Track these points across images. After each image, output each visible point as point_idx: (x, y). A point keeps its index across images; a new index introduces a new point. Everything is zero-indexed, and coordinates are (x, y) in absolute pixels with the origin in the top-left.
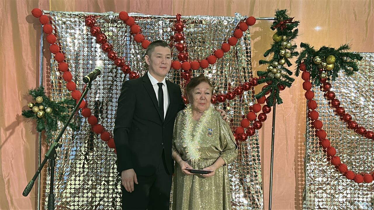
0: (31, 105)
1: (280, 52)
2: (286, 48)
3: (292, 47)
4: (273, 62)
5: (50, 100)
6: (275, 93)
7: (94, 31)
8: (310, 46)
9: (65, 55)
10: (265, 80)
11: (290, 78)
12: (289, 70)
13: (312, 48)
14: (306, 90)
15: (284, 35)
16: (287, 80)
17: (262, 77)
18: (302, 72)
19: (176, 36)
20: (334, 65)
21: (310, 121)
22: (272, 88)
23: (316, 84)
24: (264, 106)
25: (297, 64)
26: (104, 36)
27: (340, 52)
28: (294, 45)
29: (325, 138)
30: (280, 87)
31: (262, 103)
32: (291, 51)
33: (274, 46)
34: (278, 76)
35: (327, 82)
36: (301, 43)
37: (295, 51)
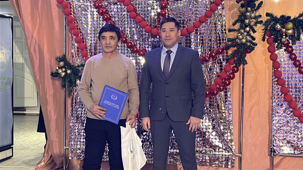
0: (58, 68)
1: (244, 21)
2: (251, 18)
3: (256, 16)
4: (240, 29)
5: (71, 64)
6: (241, 55)
7: (100, 12)
8: (274, 15)
9: (81, 31)
10: (233, 46)
11: (253, 43)
12: (253, 36)
13: (276, 16)
14: (270, 52)
15: (249, 7)
16: (251, 45)
17: (233, 43)
18: (267, 37)
19: (161, 12)
20: (293, 31)
21: (275, 79)
22: (239, 52)
23: (279, 48)
24: (233, 67)
25: (264, 31)
26: (108, 15)
27: (299, 19)
28: (259, 15)
29: (287, 93)
30: (247, 51)
31: (232, 65)
32: (256, 20)
33: (240, 16)
34: (244, 42)
35: (290, 46)
36: (266, 13)
37: (260, 20)
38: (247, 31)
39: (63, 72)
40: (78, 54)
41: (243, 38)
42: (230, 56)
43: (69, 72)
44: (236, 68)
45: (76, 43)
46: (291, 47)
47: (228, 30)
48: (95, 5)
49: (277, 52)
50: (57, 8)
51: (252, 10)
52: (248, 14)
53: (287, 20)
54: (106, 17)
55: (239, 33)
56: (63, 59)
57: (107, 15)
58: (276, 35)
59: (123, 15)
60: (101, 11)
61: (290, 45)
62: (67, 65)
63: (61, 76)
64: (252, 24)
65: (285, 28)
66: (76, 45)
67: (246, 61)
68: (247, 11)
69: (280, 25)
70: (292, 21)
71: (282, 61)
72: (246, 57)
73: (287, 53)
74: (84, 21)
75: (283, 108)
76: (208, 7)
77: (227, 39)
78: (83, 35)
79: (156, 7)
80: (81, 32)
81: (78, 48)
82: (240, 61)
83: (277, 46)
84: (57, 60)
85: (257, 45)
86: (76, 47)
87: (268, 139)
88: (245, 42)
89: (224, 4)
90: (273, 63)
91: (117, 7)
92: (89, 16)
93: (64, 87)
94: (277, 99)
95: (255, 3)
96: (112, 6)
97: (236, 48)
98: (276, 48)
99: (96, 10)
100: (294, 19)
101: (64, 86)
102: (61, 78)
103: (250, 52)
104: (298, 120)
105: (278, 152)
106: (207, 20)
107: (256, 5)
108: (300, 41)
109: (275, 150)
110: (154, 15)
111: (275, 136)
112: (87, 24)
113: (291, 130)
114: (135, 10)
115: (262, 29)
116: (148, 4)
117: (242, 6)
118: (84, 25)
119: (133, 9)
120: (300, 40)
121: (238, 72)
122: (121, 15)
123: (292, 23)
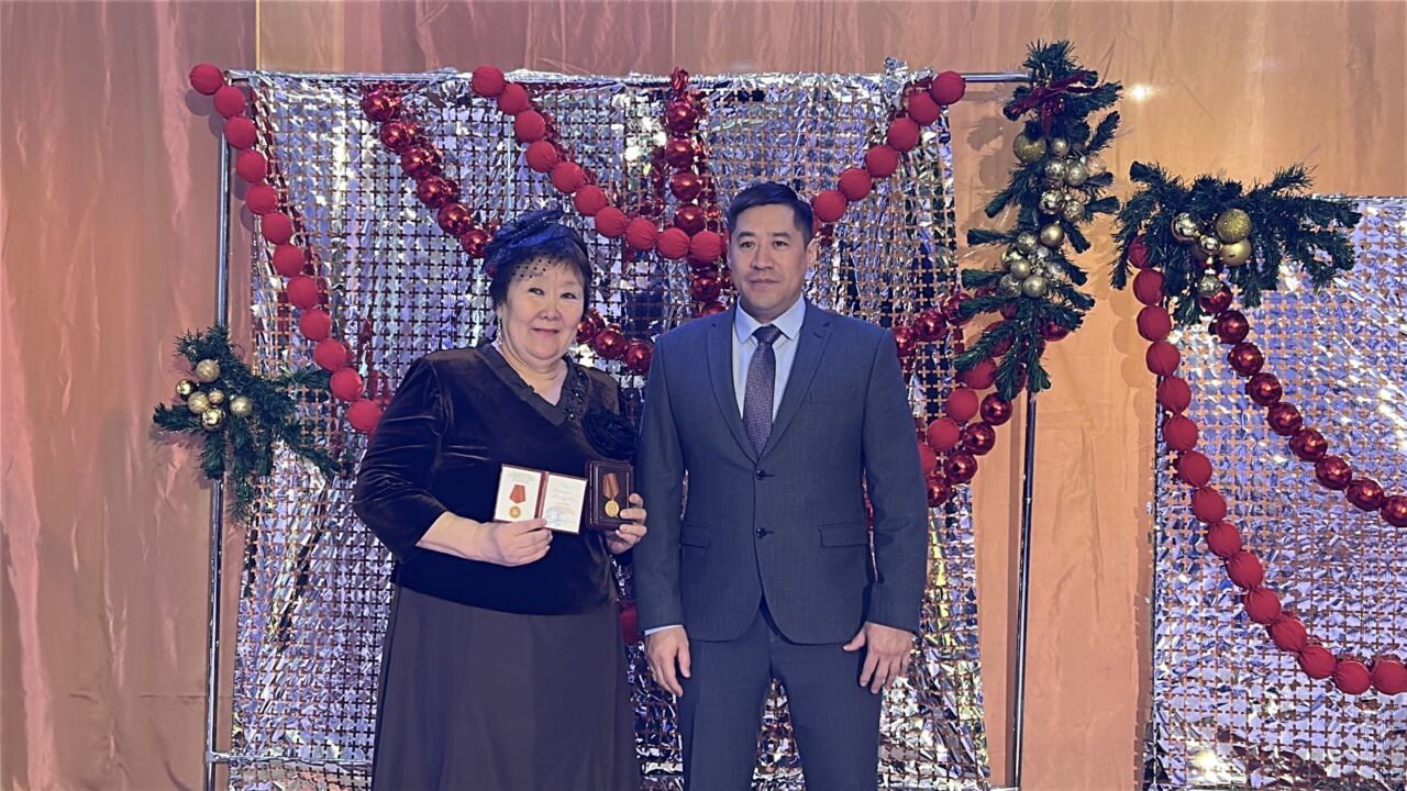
0: (187, 388)
1: (1040, 198)
2: (1067, 183)
3: (1088, 179)
4: (1018, 234)
5: (249, 372)
6: (1024, 348)
7: (391, 135)
8: (1167, 176)
9: (298, 219)
10: (987, 304)
11: (1076, 293)
12: (1075, 263)
13: (1175, 181)
14: (1148, 339)
15: (1059, 136)
16: (1069, 303)
17: (986, 292)
18: (1137, 271)
19: (669, 146)
20: (1249, 244)
21: (1168, 454)
22: (1014, 331)
23: (1186, 318)
24: (988, 397)
25: (1122, 242)
26: (427, 154)
27: (1276, 194)
28: (1100, 171)
29: (1221, 520)
30: (1050, 327)
31: (980, 388)
32: (1087, 193)
33: (1020, 178)
34: (1036, 289)
35: (1232, 311)
36: (1133, 166)
37: (1104, 196)
38: (1049, 242)
39: (212, 405)
40: (283, 326)
41: (1032, 273)
42: (974, 349)
43: (240, 405)
44: (1001, 405)
45: (273, 273)
46: (1239, 316)
47: (968, 236)
48: (366, 106)
49: (1174, 338)
50: (187, 112)
51: (1071, 153)
52: (1057, 167)
53: (1224, 198)
54: (417, 160)
55: (1015, 249)
56: (214, 346)
57: (424, 154)
58: (1177, 261)
59: (494, 154)
60: (396, 134)
61: (1235, 306)
62: (235, 376)
63: (203, 427)
64: (1074, 210)
65: (1216, 234)
66: (275, 282)
67: (1045, 374)
68: (1051, 155)
69: (1192, 221)
70: (1244, 205)
71: (1198, 378)
72: (1043, 356)
73: (1219, 340)
74: (318, 176)
75: (1201, 584)
76: (879, 132)
77: (963, 272)
78: (307, 237)
79: (647, 124)
80: (298, 226)
81: (283, 297)
82: (1020, 373)
83: (1176, 310)
84: (183, 352)
85: (1093, 305)
86: (274, 293)
87: (1137, 720)
88: (1041, 288)
89: (946, 119)
90: (1157, 386)
91: (470, 117)
92: (340, 154)
93: (217, 477)
94: (1174, 542)
95: (1086, 119)
96: (449, 113)
97: (997, 316)
98: (1172, 317)
99: (373, 127)
100: (1253, 194)
101: (215, 473)
102: (199, 433)
103: (1061, 335)
104: (1267, 636)
105: (1179, 778)
106: (874, 187)
107: (1088, 127)
108: (1278, 291)
109: (1163, 769)
110: (635, 158)
111: (1166, 709)
112: (329, 192)
113: (1234, 682)
114: (552, 134)
115: (1113, 235)
116: (612, 110)
117: (1032, 132)
118: (314, 193)
119: (544, 129)
120: (1275, 289)
121: (1009, 421)
122: (488, 152)
123: (1246, 212)
